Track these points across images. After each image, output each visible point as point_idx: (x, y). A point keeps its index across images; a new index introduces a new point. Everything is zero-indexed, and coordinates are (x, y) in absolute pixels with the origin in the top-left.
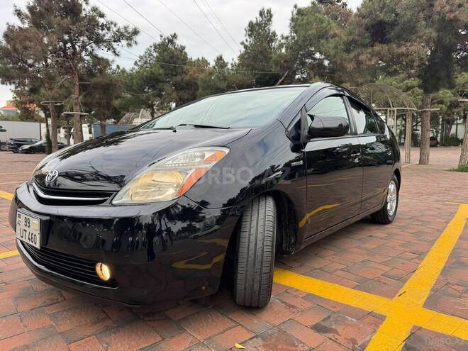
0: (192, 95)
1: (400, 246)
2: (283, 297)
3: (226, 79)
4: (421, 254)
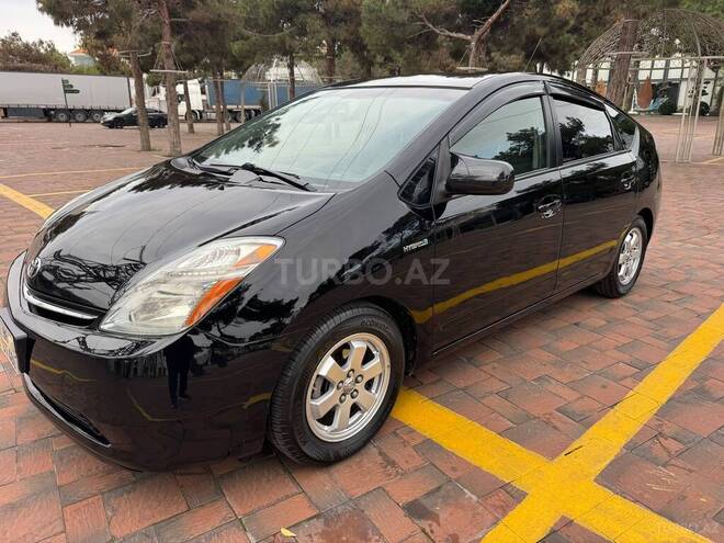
0: (352, 34)
1: (617, 348)
2: (386, 443)
3: (406, 7)
4: (643, 369)
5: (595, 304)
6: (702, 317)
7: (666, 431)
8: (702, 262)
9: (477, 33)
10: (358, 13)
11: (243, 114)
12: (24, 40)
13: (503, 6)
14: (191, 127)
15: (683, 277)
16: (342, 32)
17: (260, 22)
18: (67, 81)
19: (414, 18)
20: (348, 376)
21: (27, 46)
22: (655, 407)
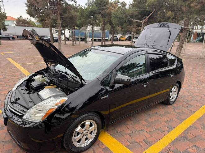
0: (109, 20)
1: (165, 122)
2: (95, 148)
3: (124, 13)
4: (171, 128)
5: (163, 107)
6: (193, 112)
7: (171, 149)
8: (198, 94)
9: (144, 21)
10: (111, 14)
11: (79, 39)
12: (23, 18)
13: (151, 14)
14: (65, 43)
15: (191, 99)
16: (106, 19)
17: (84, 16)
18: (34, 29)
19: (126, 16)
20: (85, 131)
21: (24, 19)
22: (170, 141)
